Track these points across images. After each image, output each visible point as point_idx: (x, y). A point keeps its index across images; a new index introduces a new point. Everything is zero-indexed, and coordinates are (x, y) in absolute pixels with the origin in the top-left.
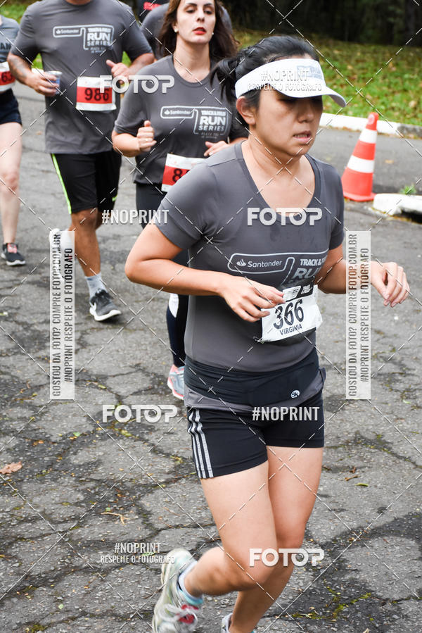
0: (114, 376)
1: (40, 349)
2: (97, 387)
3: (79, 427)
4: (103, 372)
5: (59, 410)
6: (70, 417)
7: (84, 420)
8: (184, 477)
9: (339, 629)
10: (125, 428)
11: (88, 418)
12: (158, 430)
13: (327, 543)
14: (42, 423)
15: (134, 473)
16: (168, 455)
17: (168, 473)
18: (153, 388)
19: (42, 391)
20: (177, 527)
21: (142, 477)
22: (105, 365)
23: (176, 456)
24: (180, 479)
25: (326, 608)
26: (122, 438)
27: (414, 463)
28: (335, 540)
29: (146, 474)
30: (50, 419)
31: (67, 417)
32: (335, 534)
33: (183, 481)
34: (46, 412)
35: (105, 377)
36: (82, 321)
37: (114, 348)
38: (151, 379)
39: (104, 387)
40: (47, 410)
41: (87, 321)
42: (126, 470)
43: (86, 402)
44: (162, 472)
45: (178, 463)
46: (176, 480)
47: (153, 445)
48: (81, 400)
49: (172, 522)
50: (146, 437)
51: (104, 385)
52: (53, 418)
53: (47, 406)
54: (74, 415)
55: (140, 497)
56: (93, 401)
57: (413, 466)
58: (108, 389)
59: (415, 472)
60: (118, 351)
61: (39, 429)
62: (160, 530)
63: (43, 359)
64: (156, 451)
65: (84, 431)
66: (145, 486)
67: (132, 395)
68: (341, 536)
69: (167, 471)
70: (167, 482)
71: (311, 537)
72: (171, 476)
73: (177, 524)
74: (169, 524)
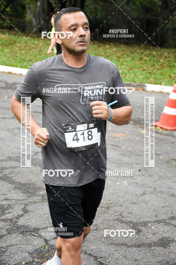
0: (43, 229)
1: (2, 215)
3: (24, 259)
4: (37, 227)
5: (13, 249)
6: (19, 253)
7: (27, 254)
11: (29, 253)
14: (4, 257)
19: (4, 238)
22: (38, 223)
30: (8, 254)
31: (18, 253)
34: (6, 251)
35: (38, 230)
36: (25, 198)
37: (42, 213)
39: (38, 235)
40: (6, 249)
41: (28, 198)
43: (28, 244)
48: (25, 243)
51: (38, 234)
52: (10, 254)
53: (7, 247)
54: (22, 252)
56: (32, 243)
60: (45, 214)
61: (2, 261)
63: (4, 220)
65: (27, 261)
67: (53, 239)
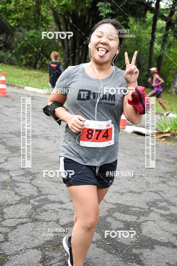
2: (5, 174)
8: (22, 202)
9: (56, 253)
10: (9, 186)
12: (20, 187)
13: (64, 225)
15: (5, 200)
16: (20, 195)
17: (18, 201)
18: (24, 175)
20: (13, 218)
21: (7, 202)
23: (23, 196)
24: (21, 203)
25: (55, 246)
26: (6, 189)
27: (105, 201)
28: (67, 224)
29: (9, 201)
32: (68, 222)
33: (21, 204)
38: (25, 172)
42: (3, 199)
44: (16, 200)
45: (23, 198)
46: (19, 203)
47: (16, 192)
49: (11, 217)
50: (15, 189)
55: (4, 208)
57: (104, 202)
58: (8, 174)
59: (105, 204)
62: (6, 219)
64: (16, 194)
66: (7, 205)
68: (70, 223)
69: (17, 200)
70: (15, 204)
71: (59, 223)
72: (18, 202)
73: (13, 217)
74: (10, 217)
